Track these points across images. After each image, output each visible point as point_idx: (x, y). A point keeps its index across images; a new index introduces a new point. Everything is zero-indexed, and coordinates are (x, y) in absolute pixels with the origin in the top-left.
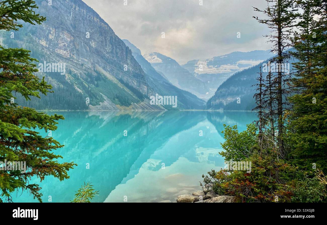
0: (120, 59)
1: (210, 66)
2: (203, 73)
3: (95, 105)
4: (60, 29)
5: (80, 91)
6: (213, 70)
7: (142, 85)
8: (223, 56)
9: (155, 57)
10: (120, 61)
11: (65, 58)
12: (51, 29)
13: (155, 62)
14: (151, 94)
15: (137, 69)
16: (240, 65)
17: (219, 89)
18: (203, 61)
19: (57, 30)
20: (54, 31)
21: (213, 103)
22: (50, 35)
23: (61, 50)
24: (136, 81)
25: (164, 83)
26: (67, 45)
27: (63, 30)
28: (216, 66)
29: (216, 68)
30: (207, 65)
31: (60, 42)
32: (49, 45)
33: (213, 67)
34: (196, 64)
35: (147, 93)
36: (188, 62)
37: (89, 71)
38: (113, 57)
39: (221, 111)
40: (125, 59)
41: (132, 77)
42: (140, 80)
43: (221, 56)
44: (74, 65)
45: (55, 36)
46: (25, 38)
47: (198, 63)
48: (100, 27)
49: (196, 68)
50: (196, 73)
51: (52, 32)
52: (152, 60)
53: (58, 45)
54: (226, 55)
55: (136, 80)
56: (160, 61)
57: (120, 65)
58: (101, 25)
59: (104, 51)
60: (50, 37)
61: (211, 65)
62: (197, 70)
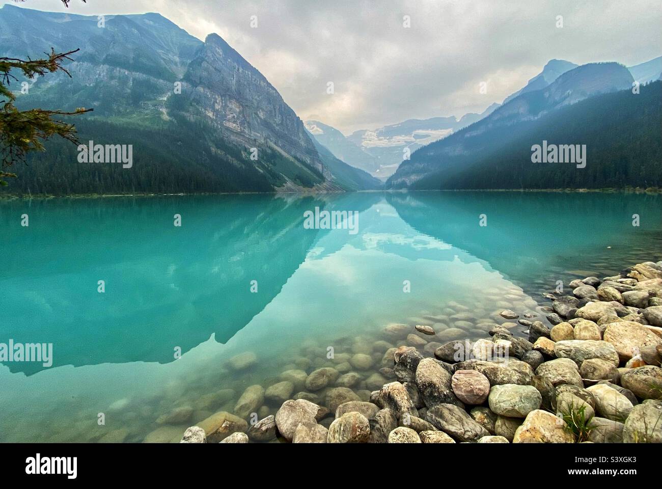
1: (381, 138)
2: (372, 146)
3: (279, 187)
4: (228, 98)
5: (261, 171)
6: (384, 143)
7: (316, 163)
8: (396, 124)
9: (314, 127)
11: (236, 133)
12: (217, 97)
15: (310, 144)
16: (417, 137)
17: (400, 166)
18: (372, 132)
19: (223, 98)
20: (220, 99)
21: (395, 182)
22: (216, 104)
23: (231, 123)
24: (310, 158)
26: (236, 116)
27: (230, 98)
28: (387, 137)
29: (388, 139)
30: (377, 137)
31: (228, 113)
32: (216, 117)
33: (384, 138)
34: (364, 135)
36: (354, 133)
37: (264, 148)
38: (284, 130)
39: (404, 191)
42: (314, 157)
43: (394, 125)
44: (246, 141)
45: (222, 106)
46: (190, 109)
47: (366, 134)
48: (268, 93)
49: (363, 140)
50: (364, 146)
51: (218, 101)
52: (311, 131)
53: (226, 117)
54: (399, 124)
56: (321, 131)
58: (269, 90)
59: (274, 123)
60: (217, 107)
62: (365, 143)
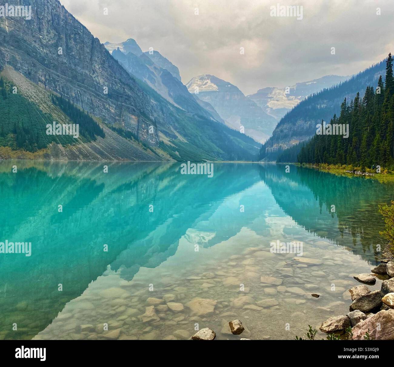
0: (77, 61)
6: (294, 103)
7: (125, 113)
8: (311, 81)
9: (207, 82)
10: (75, 65)
13: (207, 89)
14: (145, 130)
15: (116, 83)
17: (279, 125)
21: (268, 149)
24: (115, 106)
25: (196, 117)
28: (299, 98)
30: (286, 96)
33: (295, 98)
34: (271, 93)
35: (136, 128)
36: (258, 91)
40: (88, 61)
41: (103, 98)
42: (123, 104)
43: (308, 82)
47: (273, 93)
49: (269, 100)
50: (270, 107)
52: (204, 87)
54: (314, 80)
55: (115, 104)
56: (215, 87)
57: (76, 71)
59: (35, 41)
61: (292, 96)
62: (271, 103)
